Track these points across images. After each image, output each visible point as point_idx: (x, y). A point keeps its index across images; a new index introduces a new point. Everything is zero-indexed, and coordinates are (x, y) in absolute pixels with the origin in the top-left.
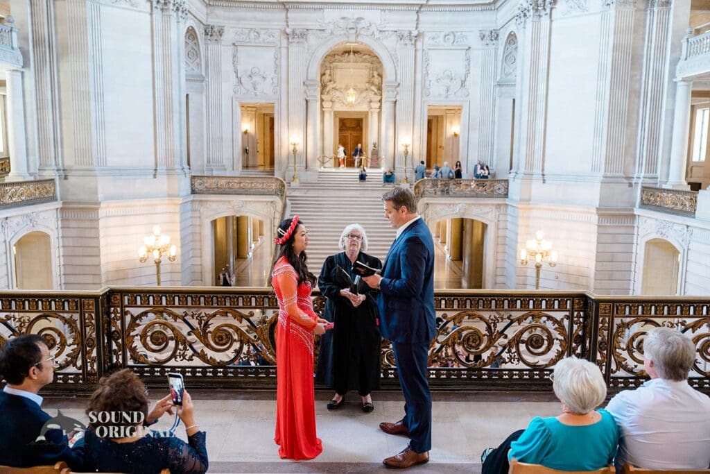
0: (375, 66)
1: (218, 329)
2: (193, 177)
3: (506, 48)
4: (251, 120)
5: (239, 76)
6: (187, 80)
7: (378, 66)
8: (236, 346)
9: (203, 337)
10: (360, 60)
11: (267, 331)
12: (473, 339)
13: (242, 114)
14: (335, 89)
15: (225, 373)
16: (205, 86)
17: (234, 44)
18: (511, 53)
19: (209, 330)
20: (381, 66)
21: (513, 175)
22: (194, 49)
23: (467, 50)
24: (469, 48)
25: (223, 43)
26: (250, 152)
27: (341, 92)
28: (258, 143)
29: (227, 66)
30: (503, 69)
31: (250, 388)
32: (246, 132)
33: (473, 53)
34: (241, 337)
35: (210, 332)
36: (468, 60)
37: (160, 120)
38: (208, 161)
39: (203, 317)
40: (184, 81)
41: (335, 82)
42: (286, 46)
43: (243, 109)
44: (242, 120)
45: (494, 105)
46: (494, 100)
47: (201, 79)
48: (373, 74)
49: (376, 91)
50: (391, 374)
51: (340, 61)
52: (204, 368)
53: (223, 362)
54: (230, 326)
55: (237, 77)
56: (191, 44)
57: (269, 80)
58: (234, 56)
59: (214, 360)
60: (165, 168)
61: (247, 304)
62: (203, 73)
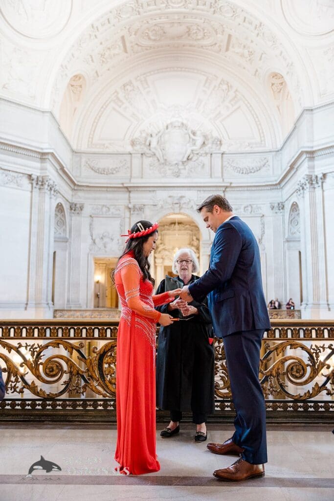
0: (194, 233)
1: (49, 360)
2: (55, 311)
3: (290, 215)
4: (102, 273)
5: (94, 238)
6: (55, 241)
7: (196, 232)
8: (65, 377)
9: (34, 368)
10: (183, 228)
11: (97, 362)
12: (297, 370)
13: (96, 269)
14: (164, 249)
15: (54, 406)
16: (68, 246)
17: (91, 216)
18: (294, 218)
19: (40, 361)
20: (199, 233)
21: (304, 306)
22: (61, 219)
23: (262, 217)
24: (263, 216)
25: (82, 215)
26: (101, 296)
27: (169, 251)
28: (106, 290)
29: (85, 231)
30: (290, 230)
31: (78, 421)
32: (98, 282)
33: (266, 219)
34: (71, 369)
35: (41, 364)
36: (263, 224)
37: (33, 267)
38: (68, 301)
39: (36, 348)
40: (53, 241)
41: (164, 245)
42: (128, 216)
43: (96, 265)
44: (95, 273)
45: (285, 256)
46: (285, 253)
47: (66, 240)
48: (192, 238)
49: (195, 250)
50: (217, 406)
51: (168, 230)
52: (34, 400)
53: (53, 394)
54: (61, 357)
55: (92, 239)
56: (60, 215)
57: (115, 241)
58: (91, 224)
59: (44, 392)
60: (34, 302)
61: (78, 336)
62: (68, 236)
